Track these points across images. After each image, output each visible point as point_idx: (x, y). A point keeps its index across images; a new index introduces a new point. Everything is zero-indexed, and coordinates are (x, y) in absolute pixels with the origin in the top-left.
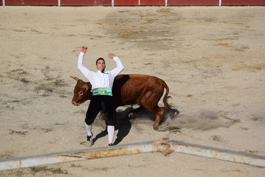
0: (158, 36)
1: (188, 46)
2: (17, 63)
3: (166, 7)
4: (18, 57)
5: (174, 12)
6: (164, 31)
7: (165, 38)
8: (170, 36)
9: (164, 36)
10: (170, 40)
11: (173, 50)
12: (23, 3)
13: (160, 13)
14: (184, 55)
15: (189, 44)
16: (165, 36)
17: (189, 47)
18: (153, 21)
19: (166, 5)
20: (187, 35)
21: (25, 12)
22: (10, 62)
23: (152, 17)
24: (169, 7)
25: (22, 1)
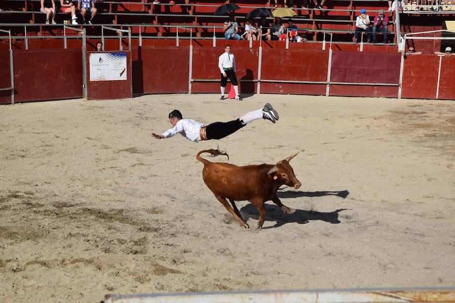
21: (284, 103)
25: (281, 89)
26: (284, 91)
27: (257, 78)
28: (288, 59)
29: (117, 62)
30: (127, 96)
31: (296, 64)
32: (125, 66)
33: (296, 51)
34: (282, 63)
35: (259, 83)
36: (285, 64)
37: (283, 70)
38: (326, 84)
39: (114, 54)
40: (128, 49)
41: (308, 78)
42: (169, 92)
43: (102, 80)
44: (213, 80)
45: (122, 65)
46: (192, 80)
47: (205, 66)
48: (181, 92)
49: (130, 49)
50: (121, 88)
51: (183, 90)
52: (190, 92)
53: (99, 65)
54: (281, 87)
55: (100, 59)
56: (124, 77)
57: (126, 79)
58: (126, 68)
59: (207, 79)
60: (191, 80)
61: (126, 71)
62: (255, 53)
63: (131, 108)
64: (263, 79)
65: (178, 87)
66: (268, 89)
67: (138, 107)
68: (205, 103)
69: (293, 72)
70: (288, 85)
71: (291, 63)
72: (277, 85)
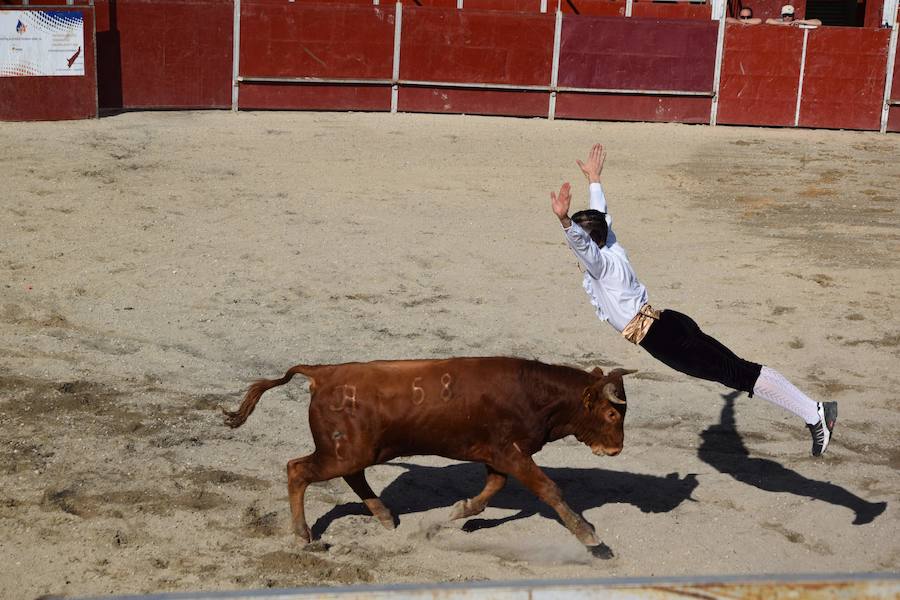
0: (856, 222)
2: (425, 281)
3: (881, 137)
4: (426, 265)
6: (874, 210)
7: (878, 230)
8: (894, 225)
9: (875, 223)
10: (893, 236)
12: (447, 107)
13: (863, 151)
16: (878, 224)
18: (841, 175)
19: (884, 128)
21: (452, 133)
22: (405, 278)
23: (838, 164)
24: (892, 136)
25: (444, 102)
26: (453, 107)
27: (391, 77)
28: (461, 31)
29: (60, 32)
30: (86, 114)
31: (479, 45)
33: (479, 14)
34: (448, 43)
35: (396, 87)
36: (456, 45)
38: (549, 92)
39: (52, 13)
40: (87, 3)
41: (508, 77)
42: (187, 106)
43: (25, 74)
44: (289, 80)
45: (72, 40)
46: (241, 79)
47: (269, 47)
48: (213, 106)
49: (92, 3)
50: (72, 95)
51: (218, 102)
52: (235, 106)
53: (17, 39)
54: (445, 97)
55: (20, 24)
56: (78, 69)
57: (83, 73)
58: (82, 49)
59: (275, 77)
60: (237, 78)
61: (82, 53)
62: (386, 17)
63: (95, 142)
64: (405, 79)
65: (207, 94)
66: (416, 101)
67: (112, 139)
68: (270, 132)
69: (474, 63)
70: (461, 92)
71: (468, 42)
72: (436, 93)
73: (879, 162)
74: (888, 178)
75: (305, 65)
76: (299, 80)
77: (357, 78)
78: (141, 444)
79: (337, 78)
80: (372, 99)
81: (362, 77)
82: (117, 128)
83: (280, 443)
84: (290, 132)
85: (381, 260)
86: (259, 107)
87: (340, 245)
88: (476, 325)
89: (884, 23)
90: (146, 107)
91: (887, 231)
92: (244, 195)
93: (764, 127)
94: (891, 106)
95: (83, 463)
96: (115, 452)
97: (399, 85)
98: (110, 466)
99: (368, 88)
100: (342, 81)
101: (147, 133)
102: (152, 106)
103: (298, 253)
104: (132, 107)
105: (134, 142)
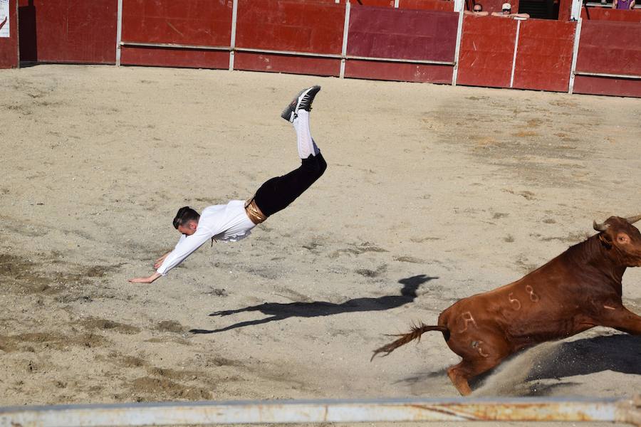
0: (551, 156)
1: (617, 183)
2: (251, 189)
3: (569, 97)
5: (586, 108)
6: (563, 147)
7: (566, 161)
8: (577, 158)
9: (563, 157)
10: (576, 166)
11: (581, 190)
12: (269, 67)
13: (557, 106)
14: (608, 202)
15: (619, 180)
16: (566, 157)
17: (620, 186)
18: (542, 122)
19: (571, 91)
20: (616, 160)
21: (272, 86)
22: (238, 187)
23: (539, 115)
24: (577, 96)
25: (267, 64)
26: (273, 68)
27: (230, 45)
28: (280, 14)
30: (9, 65)
31: (292, 24)
32: (8, 15)
33: (292, 3)
34: (269, 22)
35: (233, 52)
36: (276, 24)
37: (271, 32)
38: (340, 59)
41: (312, 47)
42: (83, 62)
44: (157, 45)
46: (123, 44)
47: (143, 21)
48: (102, 62)
51: (106, 60)
52: (118, 63)
54: (267, 60)
56: (5, 33)
57: (9, 36)
58: (8, 18)
60: (120, 42)
61: (8, 22)
62: (226, 2)
63: (17, 85)
64: (239, 47)
65: (98, 53)
66: (246, 63)
67: (29, 83)
68: (143, 82)
69: (287, 37)
70: (278, 57)
71: (284, 22)
72: (261, 57)
73: (568, 114)
74: (572, 125)
75: (168, 35)
76: (164, 45)
77: (205, 45)
78: (48, 300)
79: (192, 44)
80: (216, 60)
81: (209, 45)
82: (33, 76)
83: (148, 301)
84: (157, 82)
85: (221, 174)
86: (135, 64)
87: (192, 163)
88: (287, 221)
89: (572, 18)
90: (55, 61)
91: (572, 162)
92: (124, 126)
93: (489, 87)
94: (576, 75)
95: (6, 312)
96: (30, 305)
97: (235, 51)
98: (26, 315)
99: (213, 53)
100: (195, 47)
101: (55, 80)
102: (59, 61)
103: (162, 168)
104: (44, 61)
105: (45, 86)
